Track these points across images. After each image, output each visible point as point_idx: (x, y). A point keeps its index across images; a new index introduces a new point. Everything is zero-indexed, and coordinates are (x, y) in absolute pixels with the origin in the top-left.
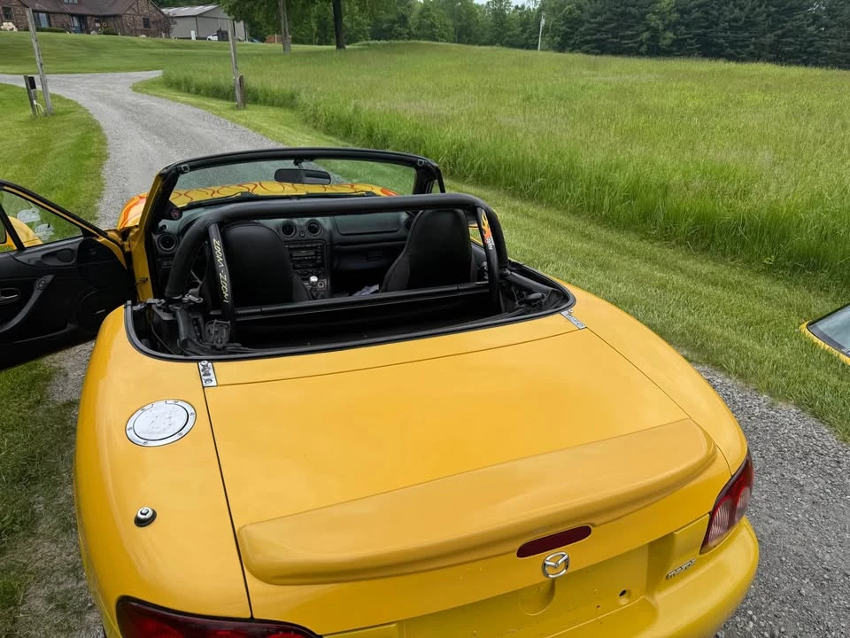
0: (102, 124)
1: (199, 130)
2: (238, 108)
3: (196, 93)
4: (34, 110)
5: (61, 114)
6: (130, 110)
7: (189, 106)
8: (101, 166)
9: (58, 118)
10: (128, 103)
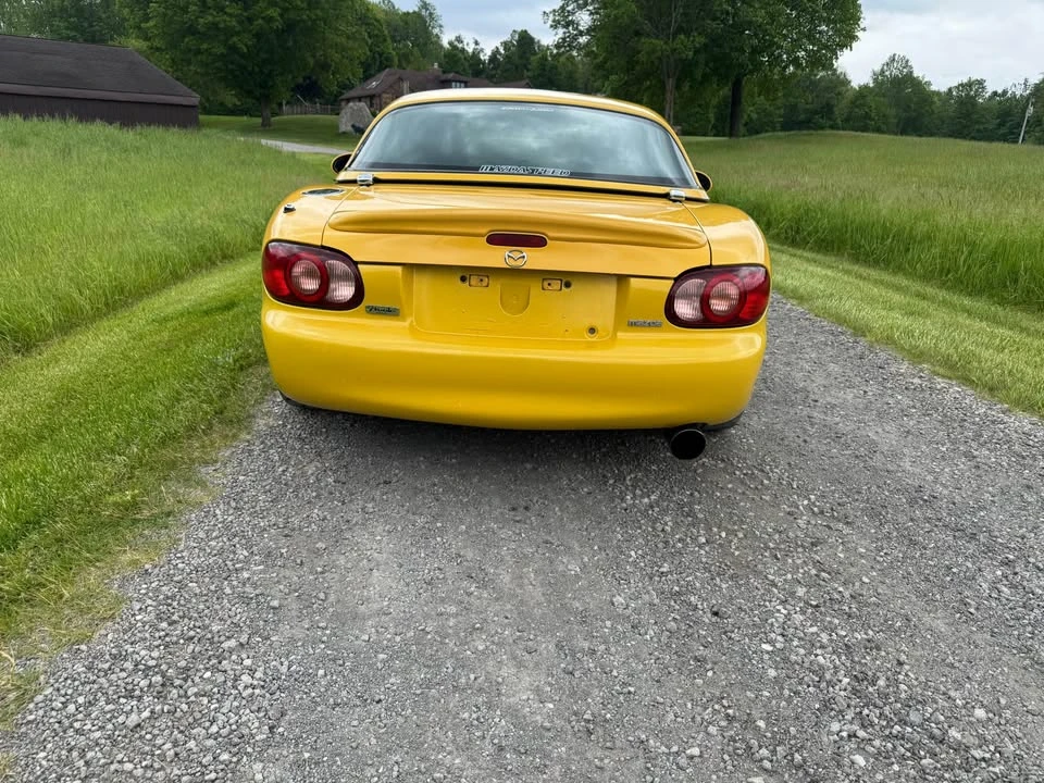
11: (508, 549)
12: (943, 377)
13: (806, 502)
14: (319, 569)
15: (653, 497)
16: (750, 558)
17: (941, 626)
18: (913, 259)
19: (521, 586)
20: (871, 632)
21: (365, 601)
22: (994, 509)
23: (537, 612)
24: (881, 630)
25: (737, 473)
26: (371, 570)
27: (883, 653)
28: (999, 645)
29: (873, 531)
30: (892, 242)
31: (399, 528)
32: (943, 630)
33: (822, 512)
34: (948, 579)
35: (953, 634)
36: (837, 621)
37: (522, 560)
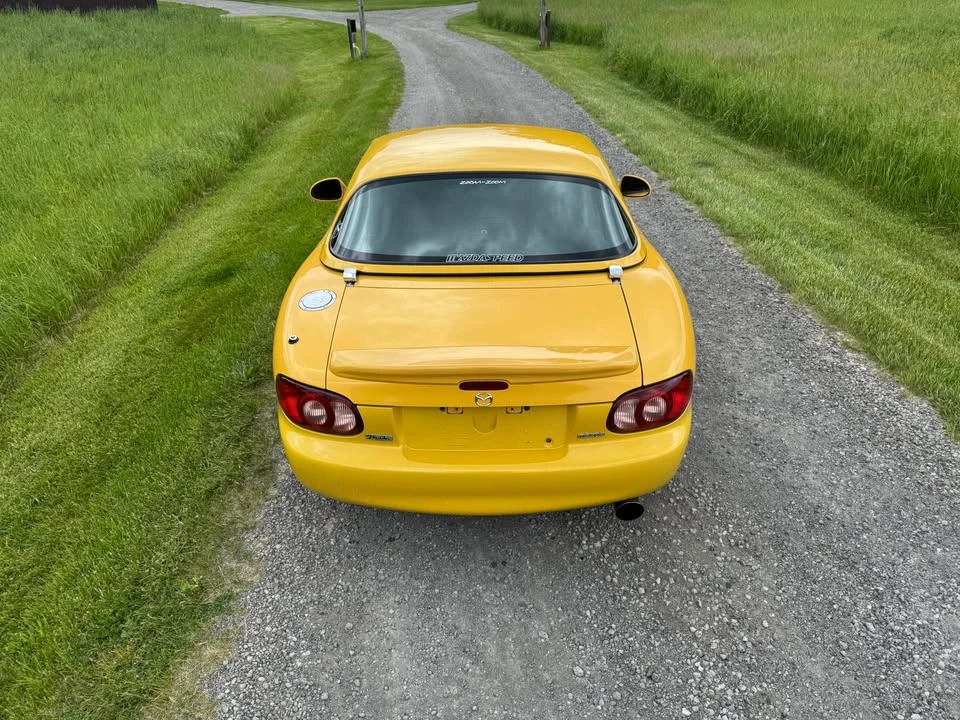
0: (407, 68)
1: (491, 76)
2: (541, 47)
3: (506, 30)
4: (352, 53)
5: (375, 57)
6: (435, 52)
7: (493, 46)
8: (391, 114)
9: (371, 61)
10: (438, 44)
11: (492, 617)
12: (854, 350)
13: (725, 533)
14: (352, 653)
15: (604, 540)
16: (678, 608)
17: (819, 673)
18: (845, 162)
19: (504, 659)
20: (765, 685)
21: (389, 685)
22: (875, 529)
23: (518, 687)
24: (773, 682)
25: (672, 500)
26: (390, 650)
27: (772, 707)
28: (860, 688)
29: (776, 565)
30: (826, 144)
31: (407, 598)
32: (819, 676)
33: (737, 545)
34: (830, 617)
35: (827, 679)
36: (740, 675)
37: (504, 628)
